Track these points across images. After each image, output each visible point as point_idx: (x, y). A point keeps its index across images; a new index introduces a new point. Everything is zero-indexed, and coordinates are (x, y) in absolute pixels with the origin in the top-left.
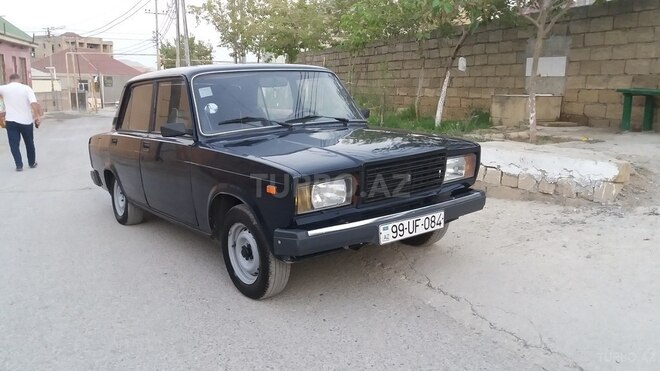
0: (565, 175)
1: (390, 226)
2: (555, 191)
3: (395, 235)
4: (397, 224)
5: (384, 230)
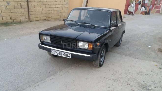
4: (56, 51)
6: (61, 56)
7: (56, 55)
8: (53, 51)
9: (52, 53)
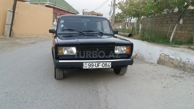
0: (187, 61)
1: (88, 63)
2: (184, 66)
3: (90, 66)
4: (91, 63)
5: (85, 64)
6: (97, 68)
7: (91, 68)
8: (87, 64)
9: (85, 67)
